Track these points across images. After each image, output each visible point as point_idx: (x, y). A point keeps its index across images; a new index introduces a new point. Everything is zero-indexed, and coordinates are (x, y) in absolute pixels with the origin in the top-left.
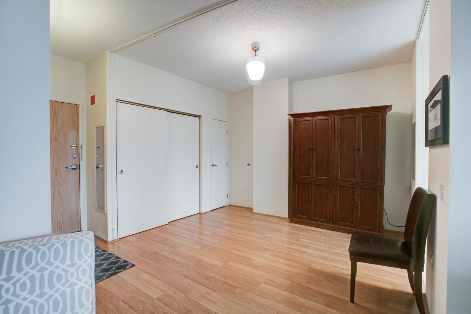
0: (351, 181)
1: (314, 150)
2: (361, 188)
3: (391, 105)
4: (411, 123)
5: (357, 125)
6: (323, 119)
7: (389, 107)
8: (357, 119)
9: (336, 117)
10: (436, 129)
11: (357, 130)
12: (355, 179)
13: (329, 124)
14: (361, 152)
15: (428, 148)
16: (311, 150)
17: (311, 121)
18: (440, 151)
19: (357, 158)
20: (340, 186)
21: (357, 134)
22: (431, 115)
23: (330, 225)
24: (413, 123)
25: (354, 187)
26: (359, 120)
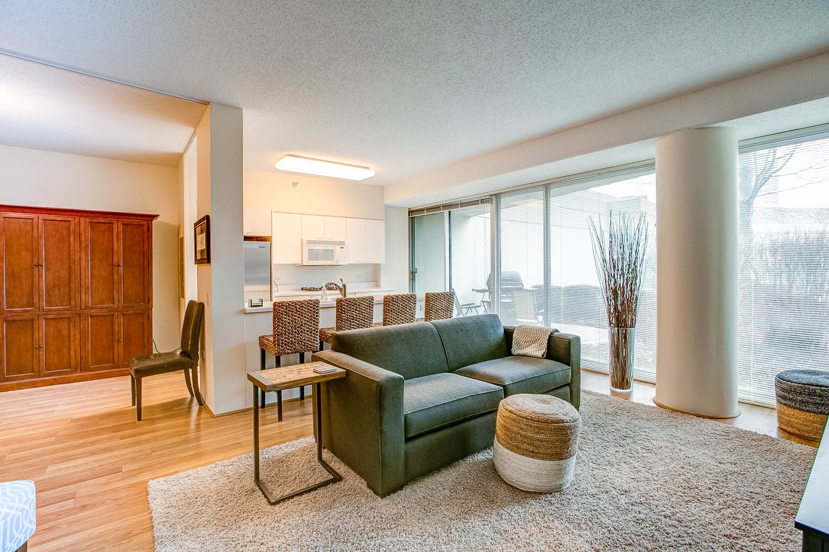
0: (108, 308)
1: (42, 266)
2: (123, 315)
3: (159, 215)
4: (178, 237)
5: (115, 234)
6: (58, 219)
7: (153, 217)
8: (115, 226)
9: (82, 220)
10: (202, 251)
11: (115, 241)
12: (114, 304)
13: (70, 228)
14: (121, 269)
15: (196, 265)
16: (36, 265)
17: (34, 220)
18: (205, 267)
19: (116, 277)
20: (91, 317)
21: (115, 246)
22: (199, 238)
23: (77, 374)
24: (181, 237)
25: (113, 315)
26: (118, 227)
